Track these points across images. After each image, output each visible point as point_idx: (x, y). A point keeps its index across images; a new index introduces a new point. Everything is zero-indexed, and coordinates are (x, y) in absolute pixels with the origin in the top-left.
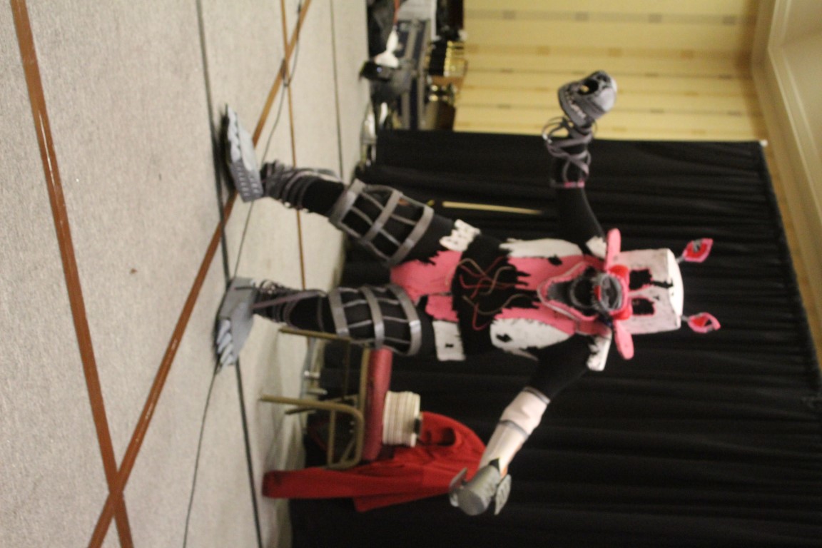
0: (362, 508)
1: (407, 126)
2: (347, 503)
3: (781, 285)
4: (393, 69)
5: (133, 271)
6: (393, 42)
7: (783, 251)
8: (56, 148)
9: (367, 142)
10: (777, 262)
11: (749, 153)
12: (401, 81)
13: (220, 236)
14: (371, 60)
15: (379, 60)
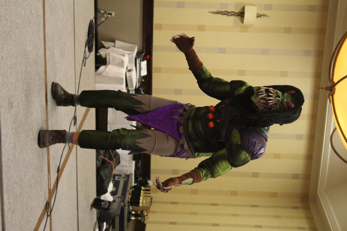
4: (109, 202)
6: (111, 187)
12: (115, 209)
14: (99, 197)
15: (103, 197)
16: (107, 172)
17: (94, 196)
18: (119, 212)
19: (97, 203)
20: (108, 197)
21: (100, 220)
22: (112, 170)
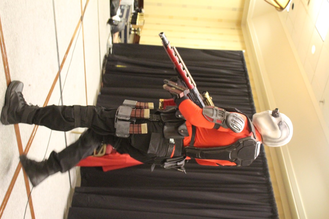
0: (105, 170)
1: (123, 42)
2: (100, 168)
3: (247, 99)
4: (119, 22)
5: (30, 85)
6: (119, 12)
7: (249, 87)
8: (5, 42)
9: (109, 47)
10: (246, 91)
11: (239, 54)
12: (121, 26)
13: (59, 75)
14: (111, 18)
15: (114, 18)
16: (116, 2)
17: (108, 17)
18: (124, 28)
19: (110, 22)
20: (116, 18)
21: (113, 32)
22: (119, 1)
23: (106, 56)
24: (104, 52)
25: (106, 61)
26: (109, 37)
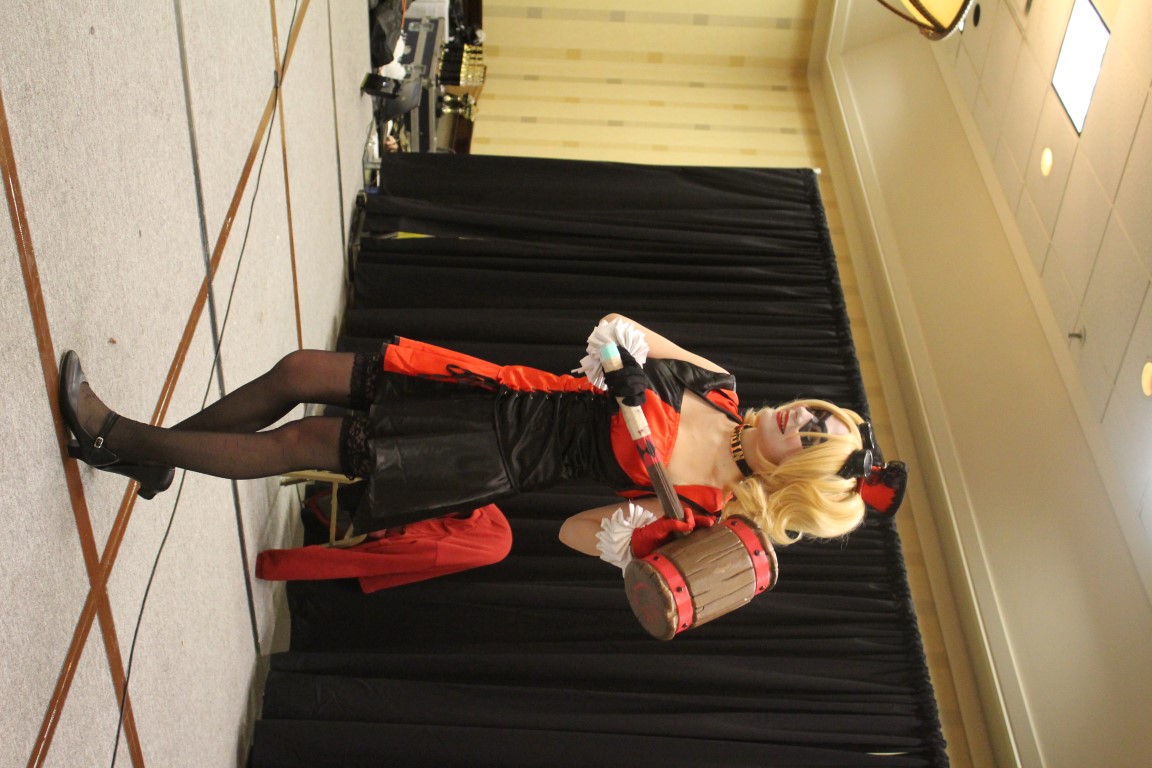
0: (369, 589)
2: (352, 584)
3: (833, 333)
4: (396, 81)
5: (113, 342)
6: (400, 48)
7: (835, 294)
8: (28, 214)
9: (371, 166)
10: (829, 307)
11: (801, 183)
12: (410, 95)
13: (207, 291)
14: (376, 70)
15: (384, 71)
16: (391, 18)
17: (367, 69)
18: (418, 100)
19: (373, 84)
20: (394, 70)
21: (380, 117)
22: (402, 13)
23: (359, 200)
24: (354, 185)
25: (363, 215)
26: (369, 137)
